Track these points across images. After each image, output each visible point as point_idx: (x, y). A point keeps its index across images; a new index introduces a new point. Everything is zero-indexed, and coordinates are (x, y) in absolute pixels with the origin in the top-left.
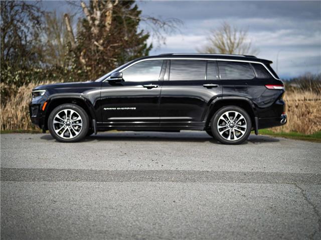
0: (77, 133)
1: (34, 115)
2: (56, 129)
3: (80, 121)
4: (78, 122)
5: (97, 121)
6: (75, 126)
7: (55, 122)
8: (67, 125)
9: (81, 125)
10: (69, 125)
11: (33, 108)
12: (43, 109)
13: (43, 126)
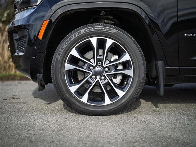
0: (121, 93)
1: (20, 51)
2: (71, 84)
3: (126, 65)
4: (120, 67)
5: (166, 64)
6: (115, 76)
7: (68, 66)
8: (96, 74)
9: (130, 72)
10: (100, 74)
11: (16, 36)
12: (40, 37)
13: (40, 76)
